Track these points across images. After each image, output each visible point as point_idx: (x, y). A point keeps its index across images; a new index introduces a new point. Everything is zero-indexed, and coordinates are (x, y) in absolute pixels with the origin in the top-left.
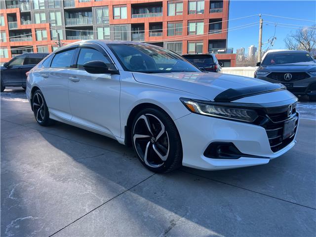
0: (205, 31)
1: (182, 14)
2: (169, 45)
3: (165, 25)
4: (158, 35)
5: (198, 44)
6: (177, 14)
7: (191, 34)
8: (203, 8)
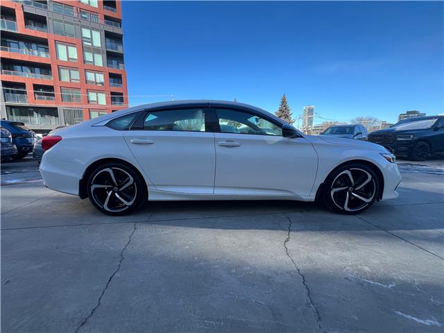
0: (107, 103)
1: (78, 82)
2: (66, 112)
3: (57, 89)
4: (48, 99)
5: (101, 113)
6: (72, 81)
7: (91, 103)
8: (103, 80)
